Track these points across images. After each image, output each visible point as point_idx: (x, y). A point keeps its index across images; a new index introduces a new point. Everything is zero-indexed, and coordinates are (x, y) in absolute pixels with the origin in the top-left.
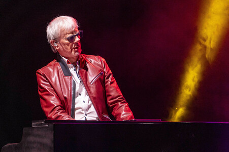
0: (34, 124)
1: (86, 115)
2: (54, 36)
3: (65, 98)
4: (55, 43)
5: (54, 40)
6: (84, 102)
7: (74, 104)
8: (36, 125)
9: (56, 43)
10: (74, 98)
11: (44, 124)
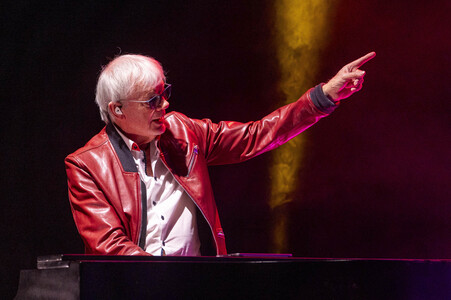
0: (42, 263)
1: (164, 244)
2: (118, 95)
4: (117, 108)
5: (118, 102)
6: (163, 218)
9: (120, 107)
11: (62, 264)
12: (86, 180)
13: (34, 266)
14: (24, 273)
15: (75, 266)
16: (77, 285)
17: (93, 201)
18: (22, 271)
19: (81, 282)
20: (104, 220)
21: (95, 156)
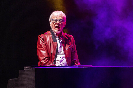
0: (25, 68)
3: (52, 53)
6: (60, 57)
7: (56, 57)
8: (26, 69)
10: (57, 54)
11: (30, 68)
12: (42, 43)
13: (23, 69)
14: (20, 71)
15: (34, 69)
16: (35, 74)
17: (42, 49)
18: (20, 70)
19: (36, 73)
20: (44, 55)
21: (46, 36)
